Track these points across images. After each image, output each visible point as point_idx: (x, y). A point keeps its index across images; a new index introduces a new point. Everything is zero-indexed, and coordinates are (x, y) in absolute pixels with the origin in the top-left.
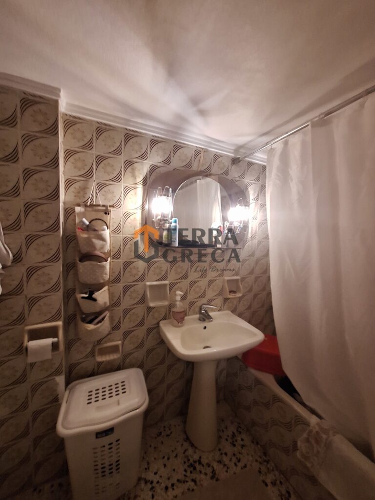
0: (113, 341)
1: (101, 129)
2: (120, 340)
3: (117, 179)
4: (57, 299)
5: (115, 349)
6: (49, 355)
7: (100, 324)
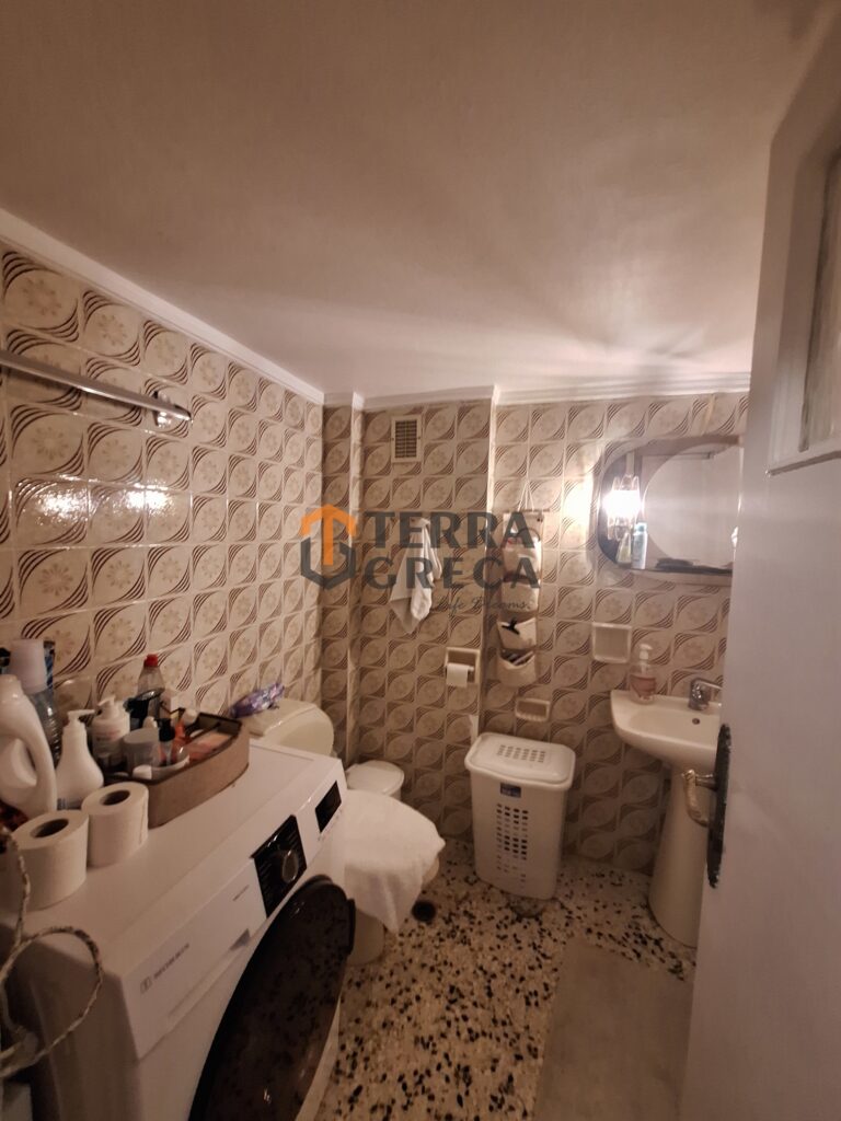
0: (538, 698)
1: (538, 412)
2: (548, 700)
3: (558, 471)
4: (476, 623)
5: (540, 710)
6: (464, 683)
7: (521, 666)
